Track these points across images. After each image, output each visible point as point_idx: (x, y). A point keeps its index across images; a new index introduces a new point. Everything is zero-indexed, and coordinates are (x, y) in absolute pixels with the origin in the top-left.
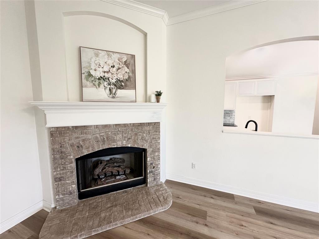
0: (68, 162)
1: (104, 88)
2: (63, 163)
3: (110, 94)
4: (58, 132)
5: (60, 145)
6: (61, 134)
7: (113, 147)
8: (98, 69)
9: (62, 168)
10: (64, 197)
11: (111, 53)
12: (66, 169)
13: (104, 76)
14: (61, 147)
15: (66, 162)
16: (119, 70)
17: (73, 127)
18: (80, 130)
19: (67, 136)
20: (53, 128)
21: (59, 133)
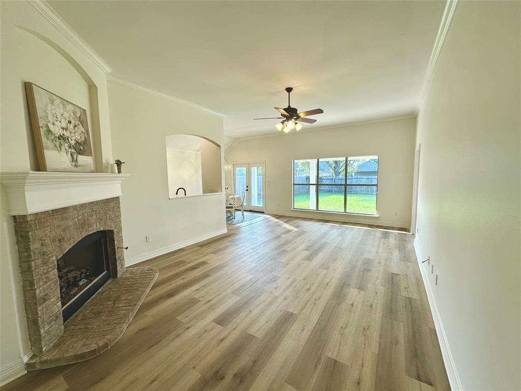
0: (51, 267)
1: (66, 151)
2: (45, 271)
3: (73, 161)
4: (37, 221)
5: (41, 242)
6: (41, 223)
7: (90, 233)
8: (55, 122)
9: (44, 280)
10: (50, 327)
11: (65, 103)
12: (50, 279)
13: (63, 135)
14: (42, 245)
15: (49, 268)
16: (76, 128)
17: (52, 211)
18: (60, 214)
19: (47, 226)
20: (31, 216)
21: (38, 223)
